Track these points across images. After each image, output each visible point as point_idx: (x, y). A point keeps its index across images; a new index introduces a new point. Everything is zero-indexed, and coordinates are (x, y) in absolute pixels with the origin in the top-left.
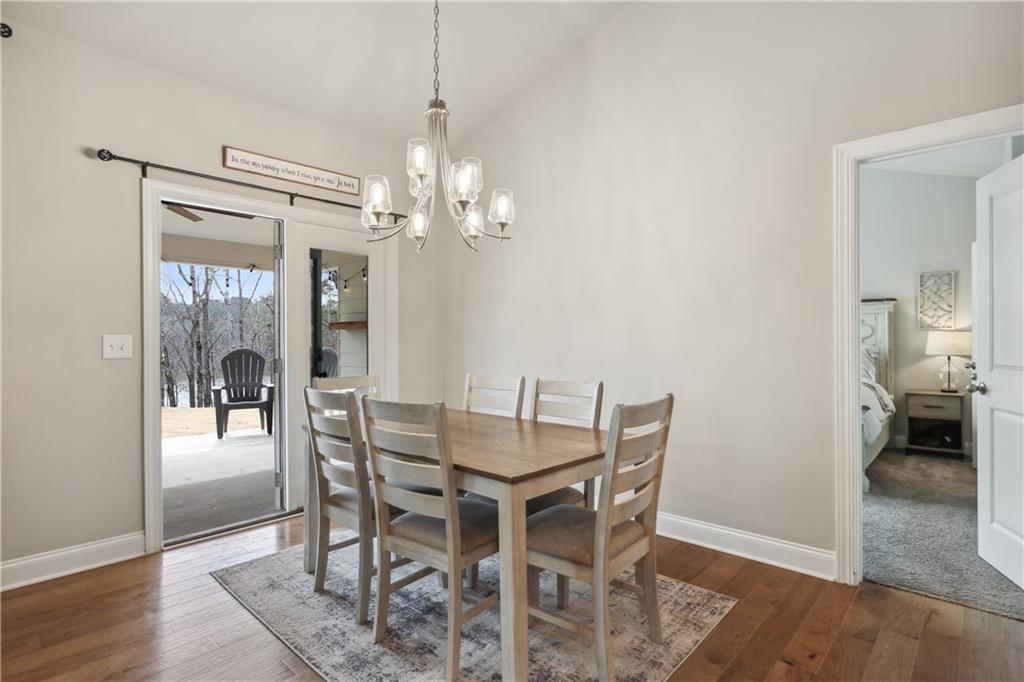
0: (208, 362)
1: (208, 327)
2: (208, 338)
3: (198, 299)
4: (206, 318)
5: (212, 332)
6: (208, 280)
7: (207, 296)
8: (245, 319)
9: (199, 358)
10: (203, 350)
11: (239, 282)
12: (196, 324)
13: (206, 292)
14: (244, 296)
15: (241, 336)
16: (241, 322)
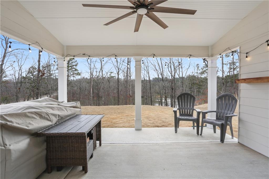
0: (175, 93)
1: (175, 84)
2: (175, 86)
3: (172, 77)
4: (174, 82)
5: (176, 85)
6: (175, 72)
7: (175, 76)
8: (183, 82)
9: (173, 92)
10: (174, 89)
11: (182, 72)
12: (172, 83)
13: (174, 75)
14: (183, 76)
15: (183, 86)
16: (182, 82)
